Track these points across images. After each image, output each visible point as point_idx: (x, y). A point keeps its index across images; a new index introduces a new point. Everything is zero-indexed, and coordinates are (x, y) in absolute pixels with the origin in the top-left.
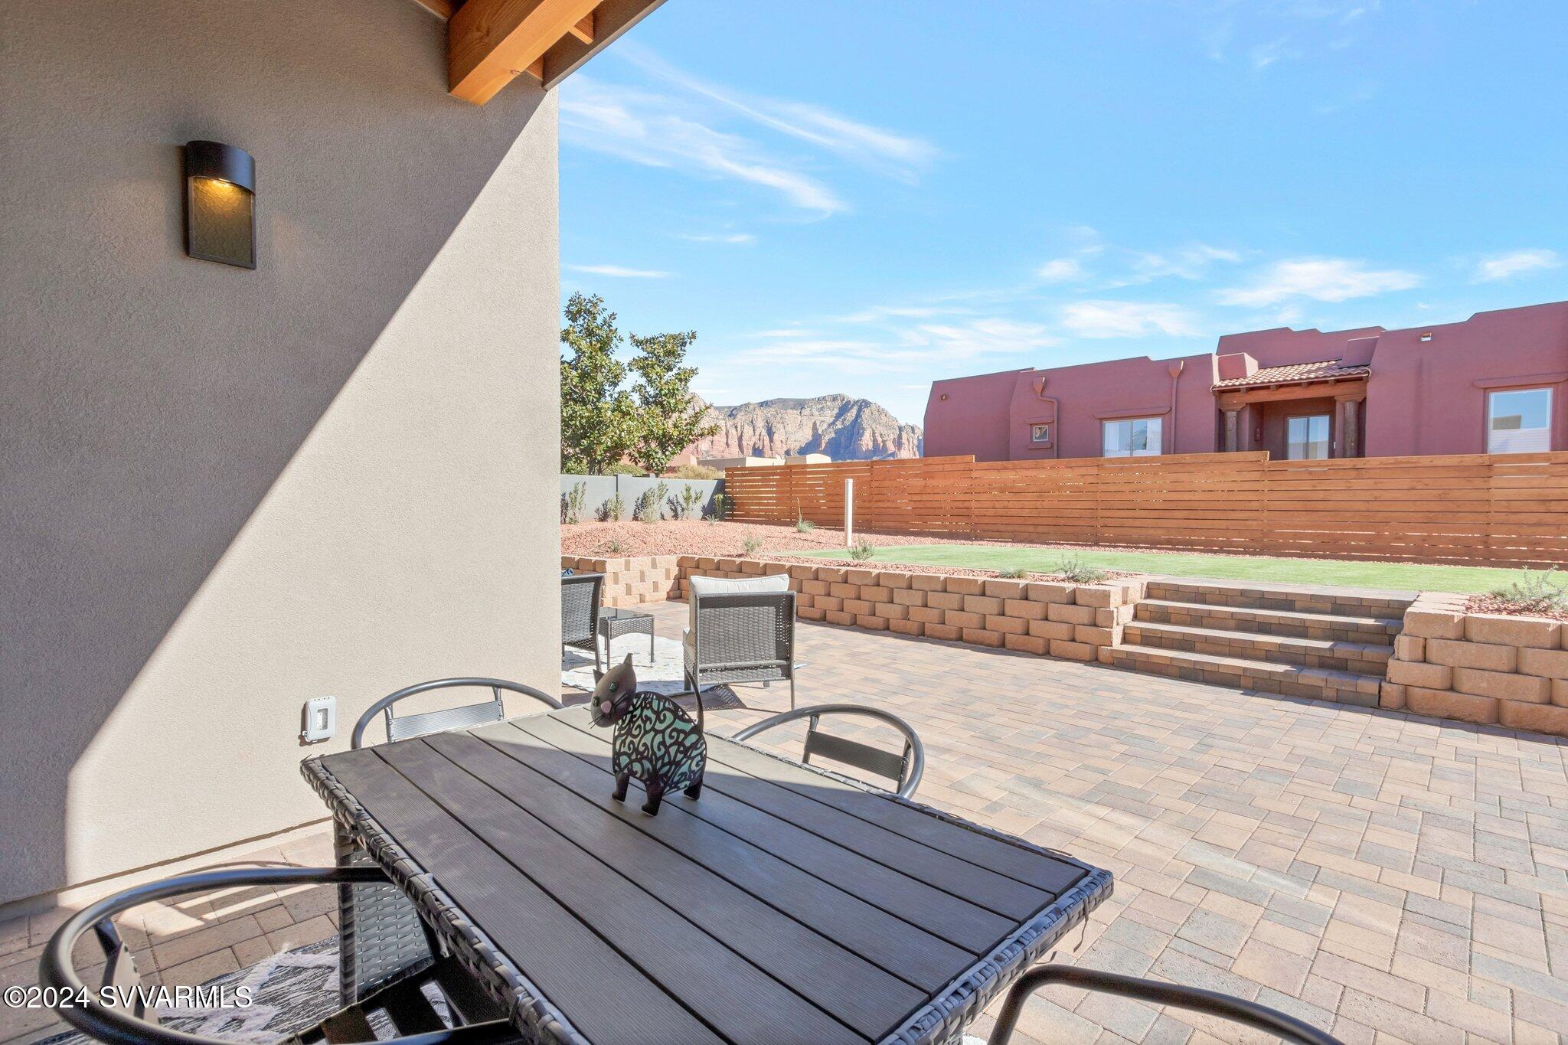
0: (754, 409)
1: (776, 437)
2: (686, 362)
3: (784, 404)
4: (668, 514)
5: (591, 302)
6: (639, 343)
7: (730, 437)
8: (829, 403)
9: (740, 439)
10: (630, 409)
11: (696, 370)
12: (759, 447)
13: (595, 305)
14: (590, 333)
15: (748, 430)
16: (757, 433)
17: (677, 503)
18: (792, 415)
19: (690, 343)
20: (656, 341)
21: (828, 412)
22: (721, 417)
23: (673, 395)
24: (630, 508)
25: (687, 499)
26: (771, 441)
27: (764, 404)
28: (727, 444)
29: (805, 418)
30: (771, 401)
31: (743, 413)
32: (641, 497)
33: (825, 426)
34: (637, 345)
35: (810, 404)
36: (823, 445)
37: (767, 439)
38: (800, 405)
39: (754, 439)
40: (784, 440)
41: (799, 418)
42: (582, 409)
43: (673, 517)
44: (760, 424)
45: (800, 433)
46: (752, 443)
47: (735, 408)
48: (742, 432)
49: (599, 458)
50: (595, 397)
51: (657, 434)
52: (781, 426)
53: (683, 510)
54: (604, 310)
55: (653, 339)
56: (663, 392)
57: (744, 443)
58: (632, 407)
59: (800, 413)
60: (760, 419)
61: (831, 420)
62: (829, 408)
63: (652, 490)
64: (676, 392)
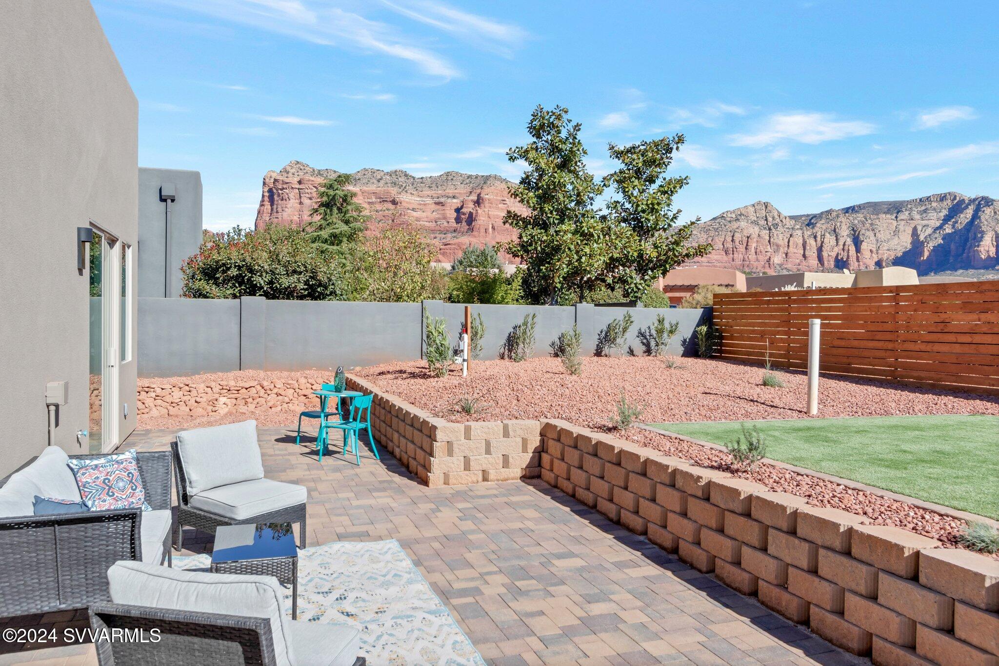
0: (838, 216)
1: (864, 246)
2: (671, 172)
3: (875, 208)
4: (639, 348)
5: (554, 114)
6: (619, 154)
7: (808, 248)
8: (934, 204)
9: (820, 250)
10: (592, 230)
11: (685, 179)
12: (842, 258)
13: (559, 117)
14: (554, 149)
15: (830, 240)
16: (841, 243)
17: (650, 335)
18: (885, 221)
19: (677, 148)
20: (637, 150)
21: (933, 215)
22: (798, 227)
23: (653, 210)
24: (592, 343)
25: (660, 332)
26: (858, 250)
27: (850, 211)
28: (804, 256)
29: (903, 223)
30: (859, 206)
31: (823, 221)
32: (605, 329)
33: (929, 231)
34: (617, 157)
35: (909, 206)
36: (926, 254)
37: (852, 249)
38: (896, 208)
39: (836, 250)
40: (874, 250)
41: (895, 223)
42: (541, 233)
43: (645, 352)
44: (845, 232)
45: (896, 241)
46: (834, 254)
47: (815, 216)
48: (822, 242)
49: (559, 286)
50: (557, 219)
51: (632, 256)
52: (871, 234)
53: (657, 345)
54: (569, 121)
55: (634, 148)
56: (640, 209)
57: (825, 254)
58: (594, 227)
59: (896, 217)
60: (844, 227)
61: (938, 224)
62: (935, 209)
63: (616, 322)
64: (656, 207)
